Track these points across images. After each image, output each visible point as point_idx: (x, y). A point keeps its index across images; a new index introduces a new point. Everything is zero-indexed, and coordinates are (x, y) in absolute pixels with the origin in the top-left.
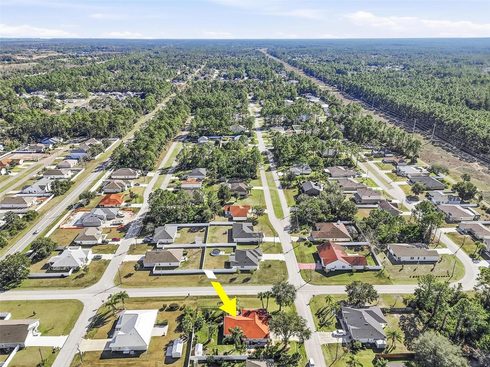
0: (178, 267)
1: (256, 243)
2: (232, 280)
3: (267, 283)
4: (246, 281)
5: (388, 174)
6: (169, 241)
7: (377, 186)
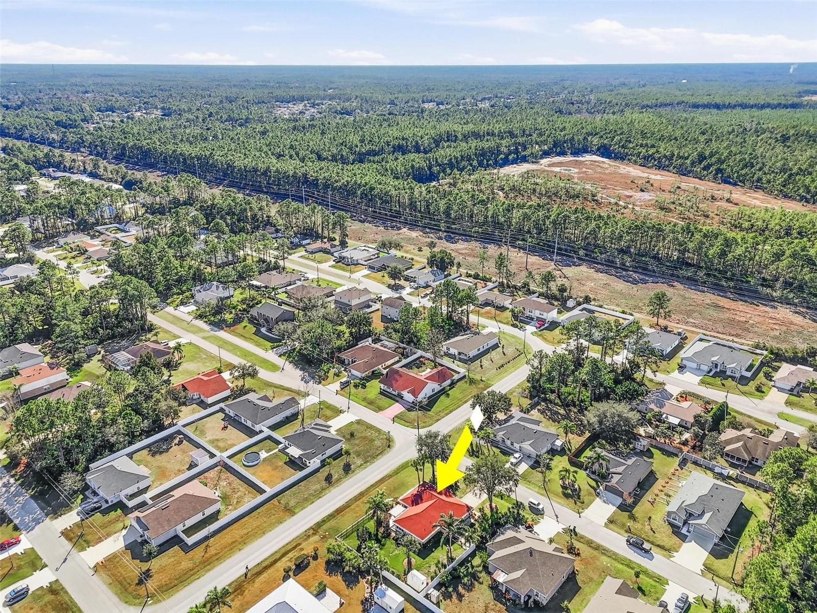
0: (218, 511)
1: (294, 416)
2: (328, 479)
3: (377, 456)
4: (347, 469)
5: (332, 266)
6: (142, 485)
7: (341, 285)
